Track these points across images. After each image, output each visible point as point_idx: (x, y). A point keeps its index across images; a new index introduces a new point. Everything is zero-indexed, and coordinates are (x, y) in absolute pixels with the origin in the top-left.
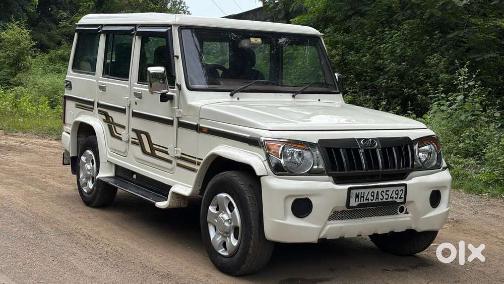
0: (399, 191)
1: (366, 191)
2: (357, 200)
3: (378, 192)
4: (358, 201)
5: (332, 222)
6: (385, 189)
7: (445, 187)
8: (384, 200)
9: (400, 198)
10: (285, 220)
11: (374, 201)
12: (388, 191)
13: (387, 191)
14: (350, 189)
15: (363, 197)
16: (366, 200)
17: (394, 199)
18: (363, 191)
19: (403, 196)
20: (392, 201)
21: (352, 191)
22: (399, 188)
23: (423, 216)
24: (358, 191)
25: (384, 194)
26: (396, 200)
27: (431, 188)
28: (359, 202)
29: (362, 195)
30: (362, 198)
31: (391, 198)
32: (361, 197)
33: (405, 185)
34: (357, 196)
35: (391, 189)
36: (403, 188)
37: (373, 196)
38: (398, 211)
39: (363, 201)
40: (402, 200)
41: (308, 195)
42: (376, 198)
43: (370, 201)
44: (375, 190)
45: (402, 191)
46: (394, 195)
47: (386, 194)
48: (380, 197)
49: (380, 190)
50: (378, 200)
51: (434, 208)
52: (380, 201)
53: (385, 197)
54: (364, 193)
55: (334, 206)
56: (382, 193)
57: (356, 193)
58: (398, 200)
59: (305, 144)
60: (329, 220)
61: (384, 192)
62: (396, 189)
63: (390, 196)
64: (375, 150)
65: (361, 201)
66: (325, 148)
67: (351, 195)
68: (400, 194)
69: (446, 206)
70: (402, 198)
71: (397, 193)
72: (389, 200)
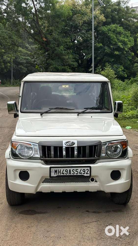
1: (62, 169)
2: (56, 173)
3: (70, 170)
4: (57, 174)
5: (45, 184)
6: (75, 169)
7: (123, 169)
8: (75, 174)
9: (87, 173)
10: (14, 181)
11: (68, 174)
12: (78, 169)
13: (76, 170)
14: (50, 168)
15: (60, 172)
16: (62, 173)
17: (82, 174)
18: (59, 169)
19: (89, 172)
21: (52, 169)
22: (86, 169)
23: (107, 184)
24: (56, 169)
25: (75, 171)
27: (112, 169)
28: (58, 175)
29: (59, 171)
30: (59, 173)
31: (80, 173)
32: (59, 172)
33: (90, 167)
34: (56, 171)
35: (79, 169)
36: (89, 168)
37: (67, 172)
38: (90, 180)
39: (60, 174)
40: (89, 175)
41: (27, 170)
42: (69, 173)
43: (65, 174)
44: (68, 169)
45: (87, 170)
46: (82, 171)
47: (76, 171)
48: (72, 172)
49: (71, 169)
50: (71, 174)
51: (116, 180)
52: (72, 174)
53: (76, 172)
54: (60, 170)
55: (42, 176)
56: (73, 170)
57: (55, 170)
58: (85, 175)
59: (32, 144)
60: (42, 183)
61: (74, 170)
62: (83, 169)
63: (79, 172)
64: (74, 147)
65: (58, 174)
66: (42, 146)
67: (51, 171)
68: (86, 171)
69: (125, 180)
70: (88, 174)
71: (84, 171)
72: (79, 174)
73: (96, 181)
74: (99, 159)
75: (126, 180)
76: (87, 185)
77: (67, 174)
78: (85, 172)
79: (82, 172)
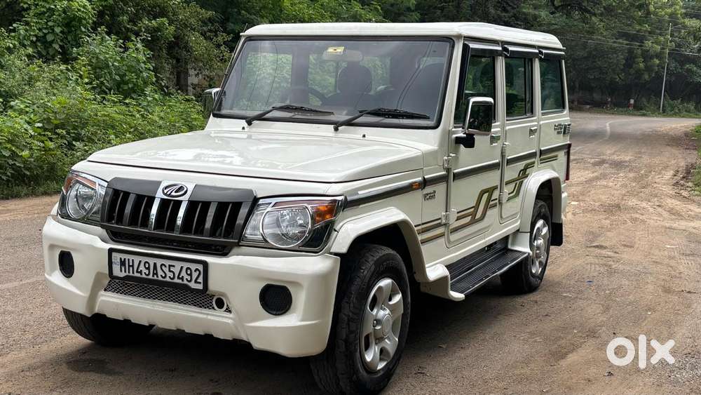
0: (193, 271)
1: (137, 259)
2: (123, 269)
3: (155, 264)
4: (125, 272)
5: (110, 294)
6: (167, 263)
7: (296, 284)
8: (168, 279)
9: (196, 282)
10: (50, 276)
11: (150, 277)
12: (174, 266)
13: (170, 266)
14: (111, 251)
15: (133, 266)
16: (137, 272)
17: (185, 282)
18: (131, 257)
19: (200, 280)
20: (181, 284)
21: (114, 254)
22: (193, 266)
23: (250, 323)
24: (124, 256)
25: (166, 270)
26: (189, 284)
28: (127, 274)
29: (131, 264)
30: (131, 268)
31: (178, 278)
32: (129, 266)
33: (205, 264)
34: (123, 263)
35: (178, 265)
36: (201, 267)
37: (149, 269)
39: (133, 273)
40: (200, 287)
41: (69, 249)
42: (154, 274)
43: (144, 276)
44: (152, 261)
45: (198, 272)
47: (170, 271)
48: (160, 273)
49: (159, 262)
50: (157, 277)
51: (276, 315)
52: (160, 278)
53: (169, 275)
54: (133, 260)
55: (97, 271)
56: (163, 267)
57: (121, 259)
58: (193, 285)
59: (98, 181)
60: (105, 290)
61: (165, 266)
62: (186, 265)
63: (177, 275)
64: (180, 202)
65: (129, 272)
66: (114, 189)
67: (113, 260)
68: (195, 275)
69: (300, 318)
70: (200, 283)
71: (189, 272)
72: (176, 280)
73: (228, 310)
74: (238, 245)
75: (302, 320)
76: (205, 316)
77: (149, 274)
78: (191, 275)
79: (186, 277)
